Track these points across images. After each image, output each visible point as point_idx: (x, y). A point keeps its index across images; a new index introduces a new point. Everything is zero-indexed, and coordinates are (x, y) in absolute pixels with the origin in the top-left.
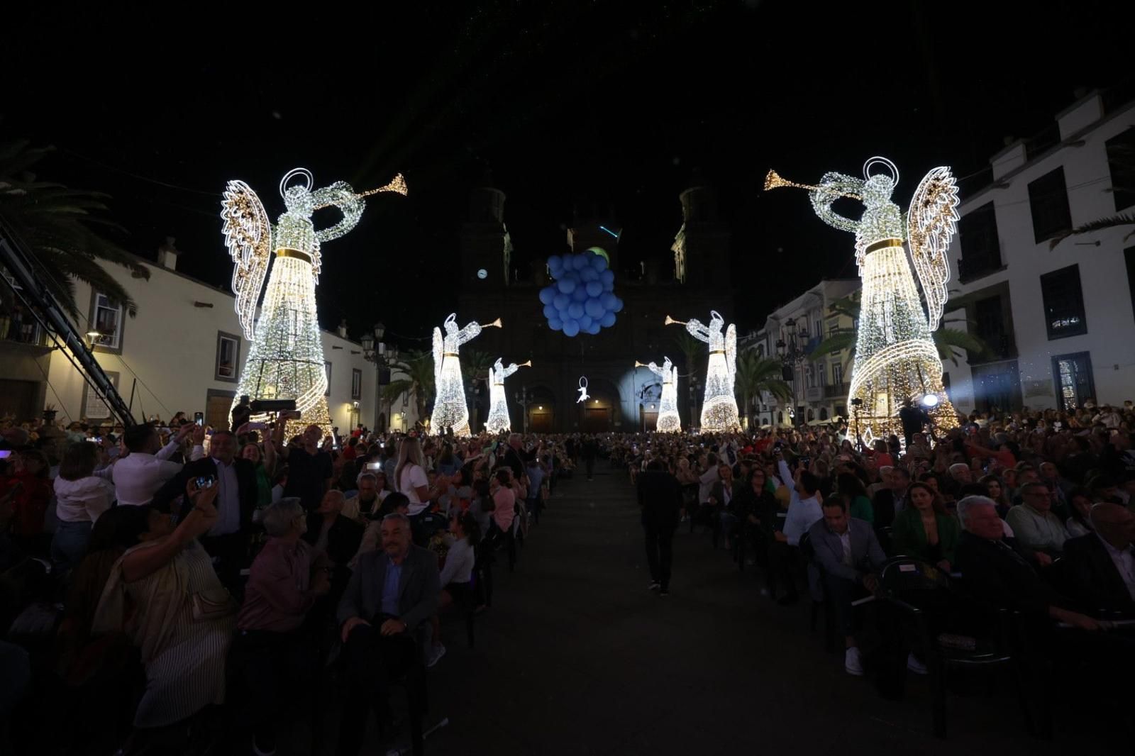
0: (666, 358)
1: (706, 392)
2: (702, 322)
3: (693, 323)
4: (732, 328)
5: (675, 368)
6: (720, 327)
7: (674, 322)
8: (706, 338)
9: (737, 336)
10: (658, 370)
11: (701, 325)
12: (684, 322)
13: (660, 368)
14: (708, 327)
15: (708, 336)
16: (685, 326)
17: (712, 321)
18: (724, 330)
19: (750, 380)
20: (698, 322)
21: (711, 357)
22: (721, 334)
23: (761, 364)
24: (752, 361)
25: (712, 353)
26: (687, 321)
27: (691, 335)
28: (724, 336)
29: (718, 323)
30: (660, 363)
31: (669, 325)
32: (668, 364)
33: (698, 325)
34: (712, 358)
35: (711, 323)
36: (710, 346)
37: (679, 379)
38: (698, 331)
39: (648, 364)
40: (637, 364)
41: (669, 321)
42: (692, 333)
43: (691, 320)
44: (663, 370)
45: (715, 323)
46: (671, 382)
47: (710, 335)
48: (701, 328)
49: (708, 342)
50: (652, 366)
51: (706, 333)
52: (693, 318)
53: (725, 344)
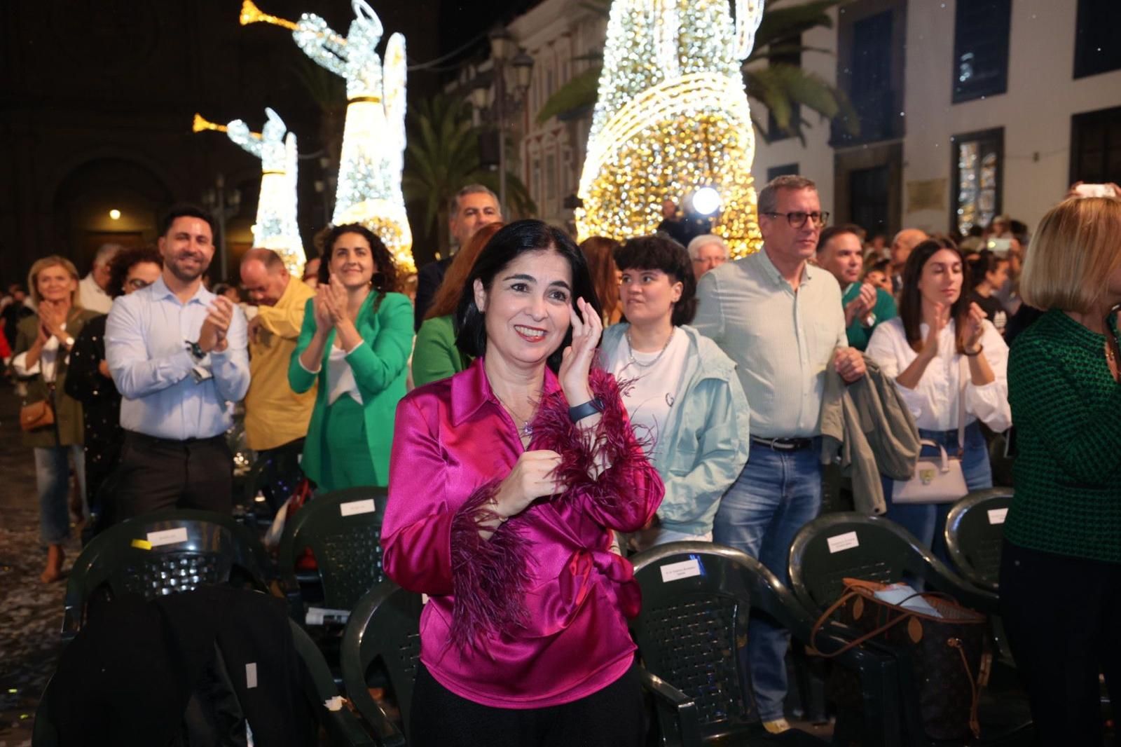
0: (270, 112)
1: (340, 194)
2: (330, 25)
3: (309, 24)
4: (397, 42)
5: (292, 138)
6: (375, 41)
7: (263, 18)
8: (342, 65)
10: (250, 139)
11: (329, 31)
13: (255, 136)
14: (345, 35)
15: (343, 59)
16: (291, 30)
17: (354, 22)
18: (381, 49)
19: (443, 170)
20: (324, 24)
21: (351, 109)
22: (377, 57)
23: (468, 134)
24: (448, 127)
25: (354, 100)
26: (296, 19)
27: (306, 56)
28: (382, 63)
29: (368, 27)
30: (257, 124)
31: (249, 25)
32: (275, 124)
33: (321, 31)
34: (353, 113)
35: (353, 30)
36: (349, 86)
37: (301, 164)
38: (324, 47)
39: (225, 124)
40: (200, 124)
41: (250, 14)
42: (309, 51)
43: (305, 16)
44: (261, 140)
45: (360, 28)
46: (282, 170)
47: (349, 57)
48: (328, 38)
49: (344, 75)
50: (237, 131)
51: (342, 54)
52: (309, 11)
53: (382, 81)
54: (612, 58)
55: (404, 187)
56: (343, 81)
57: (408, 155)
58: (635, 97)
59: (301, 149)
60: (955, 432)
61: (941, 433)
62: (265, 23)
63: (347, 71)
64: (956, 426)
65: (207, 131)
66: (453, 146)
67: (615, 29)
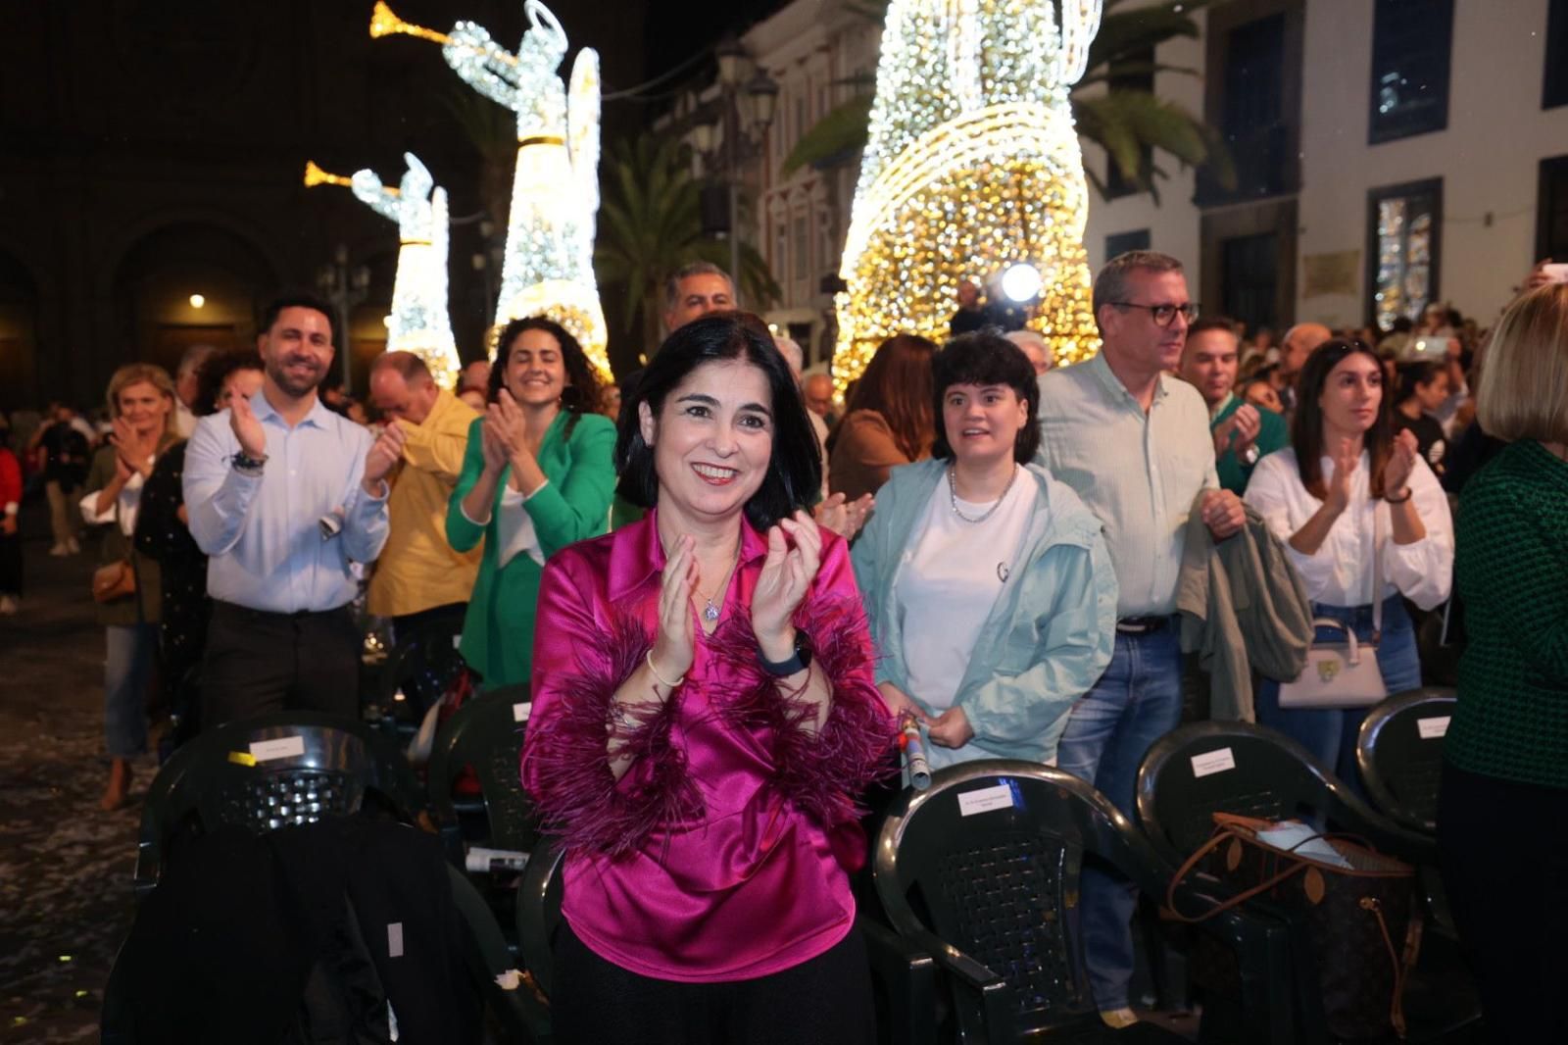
0: (410, 158)
1: (506, 273)
2: (495, 37)
3: (465, 36)
4: (588, 61)
5: (441, 194)
6: (557, 60)
7: (401, 27)
8: (511, 92)
9: (603, 91)
10: (384, 196)
11: (492, 46)
12: (437, 30)
13: (390, 192)
14: (515, 51)
15: (512, 85)
16: (439, 46)
17: (528, 34)
18: (565, 70)
19: (651, 239)
20: (486, 36)
21: (524, 155)
22: (559, 81)
23: (685, 188)
24: (659, 179)
25: (528, 142)
26: (447, 28)
27: (461, 81)
29: (547, 40)
30: (392, 176)
31: (383, 37)
32: (418, 175)
33: (482, 45)
34: (526, 161)
35: (525, 45)
36: (521, 122)
38: (486, 67)
39: (349, 175)
40: (314, 176)
41: (384, 22)
42: (465, 74)
43: (459, 25)
44: (399, 198)
45: (536, 42)
46: (427, 240)
47: (521, 82)
48: (492, 56)
49: (514, 107)
50: (365, 185)
51: (510, 77)
52: (466, 18)
53: (566, 116)
54: (887, 83)
55: (597, 262)
56: (512, 116)
57: (602, 217)
58: (921, 137)
59: (454, 210)
60: (1369, 608)
61: (1349, 610)
62: (405, 35)
63: (518, 102)
64: (1369, 600)
65: (324, 185)
66: (664, 205)
67: (892, 43)
